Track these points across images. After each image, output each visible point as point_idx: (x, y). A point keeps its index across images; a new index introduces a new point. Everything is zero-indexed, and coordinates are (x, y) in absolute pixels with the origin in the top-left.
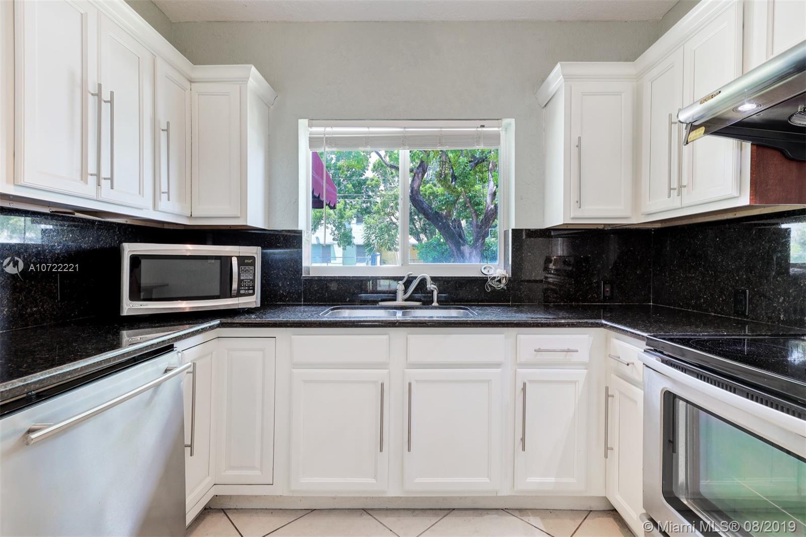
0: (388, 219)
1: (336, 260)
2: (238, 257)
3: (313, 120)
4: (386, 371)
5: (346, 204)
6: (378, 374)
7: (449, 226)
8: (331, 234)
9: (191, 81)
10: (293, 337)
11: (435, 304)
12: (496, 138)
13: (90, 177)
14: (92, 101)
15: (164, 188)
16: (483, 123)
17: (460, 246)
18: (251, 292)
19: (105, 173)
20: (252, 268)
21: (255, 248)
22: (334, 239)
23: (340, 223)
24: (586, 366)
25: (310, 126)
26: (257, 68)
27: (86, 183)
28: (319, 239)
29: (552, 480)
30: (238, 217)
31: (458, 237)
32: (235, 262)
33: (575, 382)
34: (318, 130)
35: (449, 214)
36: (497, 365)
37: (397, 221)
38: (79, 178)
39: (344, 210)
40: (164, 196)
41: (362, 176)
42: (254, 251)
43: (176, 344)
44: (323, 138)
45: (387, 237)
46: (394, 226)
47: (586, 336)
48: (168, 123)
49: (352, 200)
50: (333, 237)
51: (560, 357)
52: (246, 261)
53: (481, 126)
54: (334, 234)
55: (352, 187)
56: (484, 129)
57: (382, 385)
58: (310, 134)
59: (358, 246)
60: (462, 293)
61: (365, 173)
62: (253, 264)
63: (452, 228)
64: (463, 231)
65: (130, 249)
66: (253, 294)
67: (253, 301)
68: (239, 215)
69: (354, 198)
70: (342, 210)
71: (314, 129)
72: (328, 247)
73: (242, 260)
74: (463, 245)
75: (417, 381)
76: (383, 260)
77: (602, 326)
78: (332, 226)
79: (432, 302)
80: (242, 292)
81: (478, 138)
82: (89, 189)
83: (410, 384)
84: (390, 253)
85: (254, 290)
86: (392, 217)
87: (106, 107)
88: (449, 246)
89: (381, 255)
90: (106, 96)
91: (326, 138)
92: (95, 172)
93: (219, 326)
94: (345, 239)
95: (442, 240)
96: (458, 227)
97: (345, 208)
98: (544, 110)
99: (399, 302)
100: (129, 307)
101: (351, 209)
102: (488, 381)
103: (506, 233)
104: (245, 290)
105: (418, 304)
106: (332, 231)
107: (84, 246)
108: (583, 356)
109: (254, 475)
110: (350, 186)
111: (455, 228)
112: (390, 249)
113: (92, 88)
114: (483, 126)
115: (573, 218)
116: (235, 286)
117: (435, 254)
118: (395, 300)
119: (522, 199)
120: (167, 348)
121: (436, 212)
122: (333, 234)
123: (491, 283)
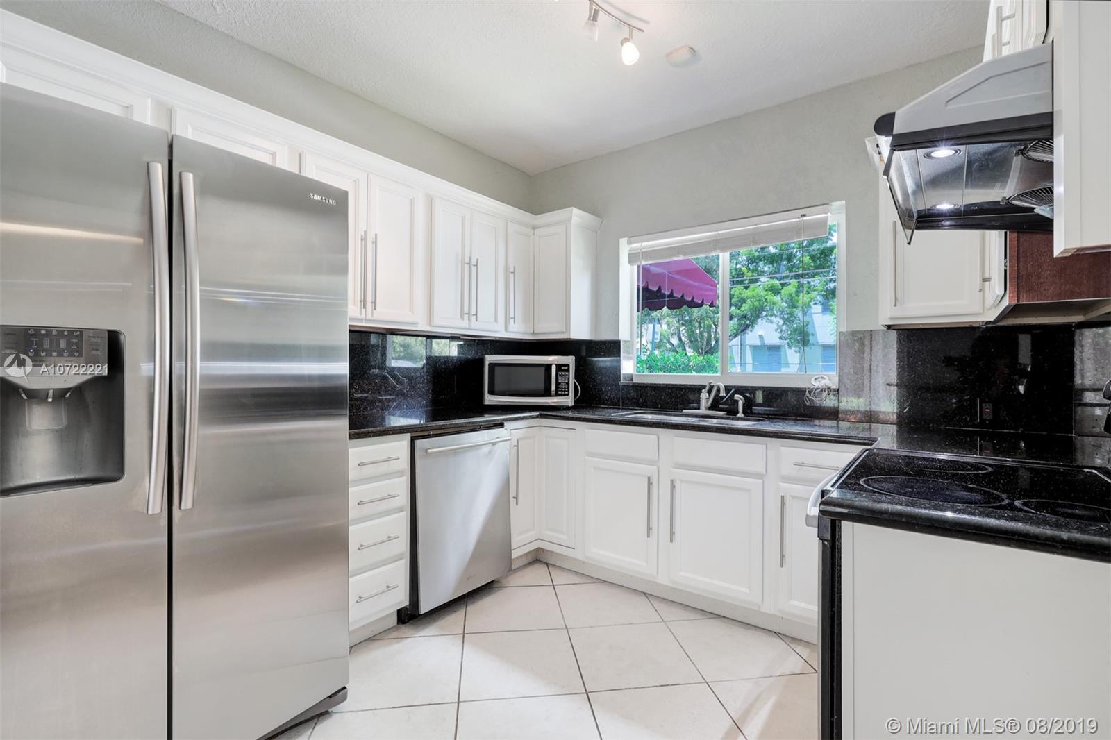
1: (789, 367)
2: (556, 365)
3: (631, 237)
5: (801, 285)
6: (650, 470)
8: (776, 331)
9: (534, 228)
10: (586, 430)
11: (740, 415)
12: (820, 227)
13: (465, 316)
14: (466, 267)
15: (512, 316)
16: (803, 212)
18: (567, 393)
19: (473, 312)
20: (567, 373)
21: (571, 357)
22: (781, 338)
23: (791, 314)
25: (629, 243)
26: (578, 208)
27: (463, 319)
28: (763, 338)
30: (563, 333)
32: (554, 368)
34: (638, 245)
36: (759, 475)
38: (459, 317)
39: (797, 296)
40: (512, 321)
41: (827, 242)
42: (570, 360)
43: (506, 424)
44: (639, 253)
48: (514, 267)
49: (809, 280)
50: (779, 335)
52: (563, 368)
53: (802, 216)
54: (781, 331)
55: (810, 261)
56: (805, 218)
57: (649, 478)
58: (629, 251)
59: (825, 347)
61: (833, 236)
62: (568, 370)
65: (490, 359)
66: (568, 395)
67: (569, 401)
68: (564, 330)
69: (813, 277)
70: (794, 295)
71: (634, 245)
72: (775, 349)
73: (559, 367)
75: (681, 482)
78: (778, 319)
79: (738, 413)
80: (560, 392)
81: (798, 229)
82: (465, 323)
83: (673, 482)
85: (568, 391)
87: (474, 269)
90: (474, 262)
91: (642, 252)
92: (467, 312)
93: (537, 417)
94: (802, 337)
97: (798, 293)
99: (703, 411)
100: (490, 399)
101: (808, 293)
102: (749, 490)
104: (562, 391)
105: (721, 413)
106: (778, 325)
107: (469, 357)
110: (807, 259)
113: (467, 260)
114: (804, 215)
115: (891, 319)
116: (553, 388)
118: (699, 409)
119: (855, 295)
120: (500, 425)
122: (779, 330)
123: (808, 395)
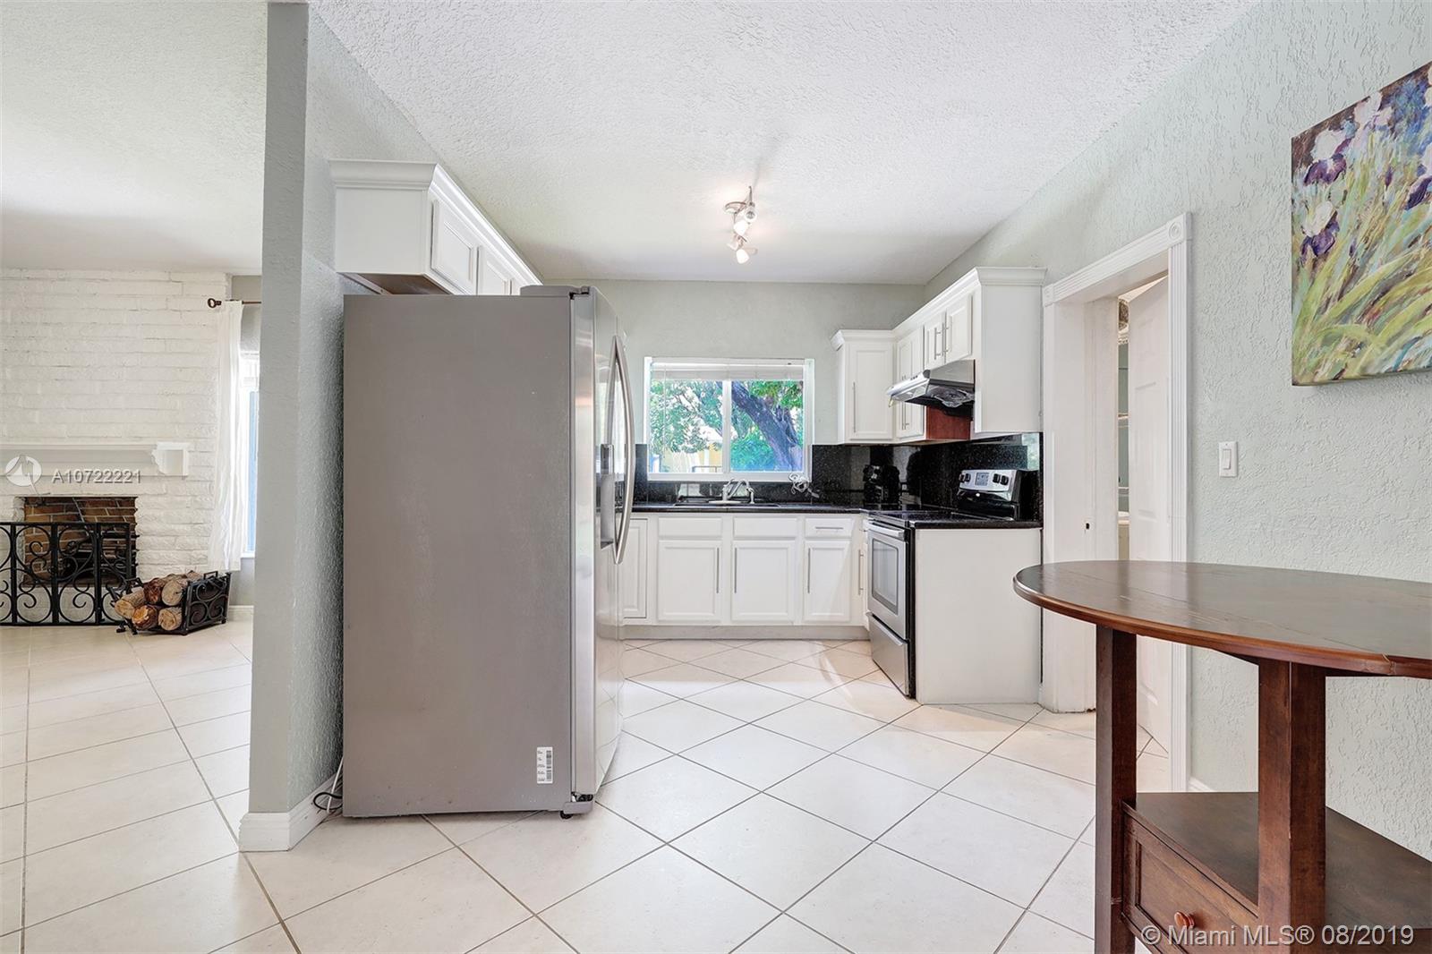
0: (675, 401)
3: (654, 357)
4: (719, 542)
6: (716, 544)
7: (771, 417)
10: (659, 518)
12: (801, 372)
17: (787, 448)
24: (850, 538)
25: (653, 362)
29: (828, 614)
31: (784, 433)
33: (842, 549)
34: (660, 365)
35: (772, 400)
36: (793, 538)
37: (689, 404)
45: (672, 428)
46: (685, 411)
47: (849, 520)
51: (832, 532)
53: (788, 364)
56: (790, 366)
57: (718, 549)
58: (653, 369)
60: (773, 495)
63: (776, 421)
64: (792, 424)
71: (657, 365)
74: (793, 446)
75: (741, 548)
76: (665, 467)
77: (859, 512)
79: (750, 501)
81: (786, 373)
83: (736, 549)
84: (675, 454)
86: (681, 397)
88: (773, 446)
89: (660, 459)
91: (666, 371)
95: (761, 438)
96: (785, 419)
98: (837, 353)
99: (725, 501)
102: (787, 549)
103: (809, 447)
108: (847, 532)
109: (633, 611)
111: (780, 420)
112: (676, 449)
115: (852, 440)
117: (752, 459)
118: (721, 499)
119: (820, 422)
121: (752, 396)
